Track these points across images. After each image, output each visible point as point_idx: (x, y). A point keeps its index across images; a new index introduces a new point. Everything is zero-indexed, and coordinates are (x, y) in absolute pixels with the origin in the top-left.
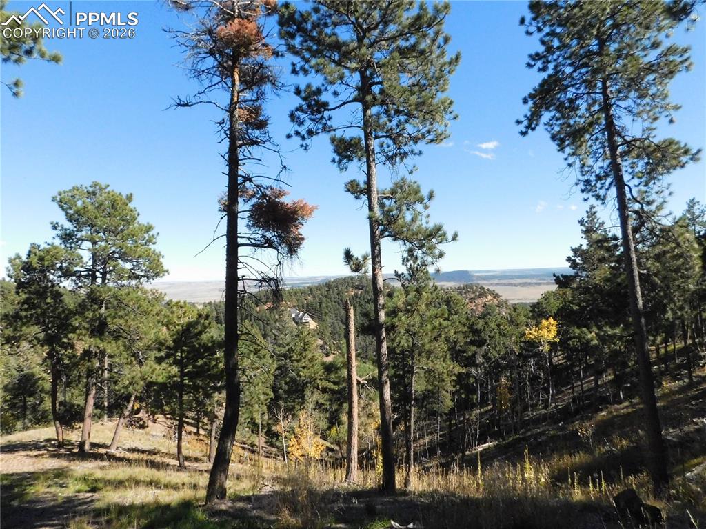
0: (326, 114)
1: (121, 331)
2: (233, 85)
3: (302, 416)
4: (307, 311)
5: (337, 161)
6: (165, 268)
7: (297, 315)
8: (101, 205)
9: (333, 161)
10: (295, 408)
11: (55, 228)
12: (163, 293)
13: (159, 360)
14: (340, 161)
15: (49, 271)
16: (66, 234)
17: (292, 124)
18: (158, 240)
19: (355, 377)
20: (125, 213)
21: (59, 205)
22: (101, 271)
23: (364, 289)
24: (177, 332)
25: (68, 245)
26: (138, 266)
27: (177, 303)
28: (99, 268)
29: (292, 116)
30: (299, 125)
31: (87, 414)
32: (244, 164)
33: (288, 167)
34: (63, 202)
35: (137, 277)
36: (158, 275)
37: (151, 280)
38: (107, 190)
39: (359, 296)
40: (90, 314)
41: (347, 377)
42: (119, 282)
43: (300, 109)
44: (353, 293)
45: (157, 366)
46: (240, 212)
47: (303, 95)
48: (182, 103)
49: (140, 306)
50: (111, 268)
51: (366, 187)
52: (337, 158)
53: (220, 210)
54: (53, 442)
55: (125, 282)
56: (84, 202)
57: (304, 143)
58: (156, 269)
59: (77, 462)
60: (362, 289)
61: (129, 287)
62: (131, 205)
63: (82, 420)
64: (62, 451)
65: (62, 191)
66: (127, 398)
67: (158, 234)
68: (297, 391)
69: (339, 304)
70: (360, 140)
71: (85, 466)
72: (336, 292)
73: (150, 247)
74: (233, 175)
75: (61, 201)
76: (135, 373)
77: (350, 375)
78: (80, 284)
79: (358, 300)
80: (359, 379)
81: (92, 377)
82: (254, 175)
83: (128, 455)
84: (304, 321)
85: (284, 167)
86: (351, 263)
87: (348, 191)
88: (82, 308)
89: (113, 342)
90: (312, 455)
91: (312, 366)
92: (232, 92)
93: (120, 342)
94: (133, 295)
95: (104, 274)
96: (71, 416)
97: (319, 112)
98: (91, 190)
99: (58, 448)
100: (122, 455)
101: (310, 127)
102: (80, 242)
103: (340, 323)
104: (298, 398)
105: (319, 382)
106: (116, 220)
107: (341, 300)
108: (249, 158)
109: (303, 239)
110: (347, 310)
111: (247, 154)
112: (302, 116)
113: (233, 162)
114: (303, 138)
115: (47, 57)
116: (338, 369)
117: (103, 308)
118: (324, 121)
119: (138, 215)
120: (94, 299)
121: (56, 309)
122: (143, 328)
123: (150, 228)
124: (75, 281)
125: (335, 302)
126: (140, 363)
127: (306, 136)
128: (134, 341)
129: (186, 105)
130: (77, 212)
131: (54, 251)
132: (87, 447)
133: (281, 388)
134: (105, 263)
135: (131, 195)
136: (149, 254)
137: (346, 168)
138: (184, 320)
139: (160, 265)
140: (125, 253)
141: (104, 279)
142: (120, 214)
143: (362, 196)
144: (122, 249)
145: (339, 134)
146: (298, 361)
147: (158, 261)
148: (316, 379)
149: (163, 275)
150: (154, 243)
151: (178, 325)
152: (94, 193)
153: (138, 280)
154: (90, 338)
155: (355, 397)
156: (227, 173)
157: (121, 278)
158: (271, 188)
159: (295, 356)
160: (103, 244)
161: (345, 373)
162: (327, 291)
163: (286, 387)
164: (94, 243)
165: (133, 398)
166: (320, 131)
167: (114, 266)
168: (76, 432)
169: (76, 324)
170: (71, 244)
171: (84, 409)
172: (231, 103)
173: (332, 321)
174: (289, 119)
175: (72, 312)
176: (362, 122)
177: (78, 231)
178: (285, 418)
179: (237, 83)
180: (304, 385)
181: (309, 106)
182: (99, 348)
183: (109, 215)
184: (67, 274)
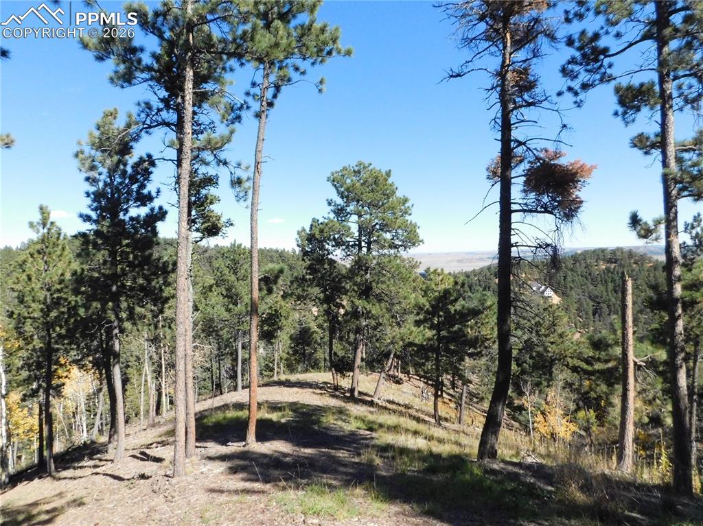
0: (606, 61)
1: (383, 295)
2: (505, 48)
3: (551, 393)
4: (549, 284)
5: (620, 113)
6: (421, 238)
7: (539, 288)
8: (366, 181)
9: (616, 114)
10: (541, 384)
11: (330, 204)
12: (419, 262)
13: (418, 323)
14: (625, 113)
15: (326, 242)
16: (338, 210)
17: (564, 79)
18: (413, 211)
19: (631, 358)
20: (385, 187)
21: (333, 184)
22: (366, 241)
23: (618, 262)
24: (435, 298)
25: (340, 219)
26: (396, 236)
27: (435, 271)
28: (365, 238)
29: (564, 71)
30: (572, 80)
31: (356, 365)
32: (517, 128)
33: (569, 126)
34: (336, 181)
35: (396, 247)
36: (414, 245)
37: (408, 249)
38: (370, 168)
39: (612, 270)
40: (358, 279)
41: (620, 356)
42: (381, 251)
43: (573, 61)
44: (604, 267)
45: (414, 329)
46: (514, 178)
47: (577, 44)
48: (454, 74)
49: (400, 273)
50: (375, 238)
51: (659, 139)
52: (620, 110)
53: (488, 178)
54: (329, 385)
55: (386, 251)
56: (352, 181)
57: (578, 99)
58: (412, 239)
59: (351, 404)
60: (615, 263)
61: (389, 256)
62: (390, 181)
63: (352, 370)
64: (338, 393)
65: (334, 171)
66: (387, 356)
67: (413, 205)
68: (544, 367)
69: (587, 279)
70: (653, 84)
71: (358, 408)
72: (584, 265)
73: (406, 218)
74: (506, 140)
75: (334, 181)
76: (395, 333)
77: (625, 354)
78: (349, 253)
79: (610, 274)
80: (636, 360)
81: (360, 334)
82: (529, 138)
83: (389, 406)
84: (546, 295)
85: (564, 126)
86: (639, 228)
87: (635, 146)
88: (352, 272)
89: (377, 304)
90: (562, 435)
91: (562, 342)
92: (504, 55)
93: (383, 305)
94: (393, 263)
95: (369, 243)
96: (342, 366)
97: (596, 60)
98: (356, 169)
99: (335, 390)
100: (384, 405)
101: (585, 80)
102: (349, 216)
103: (588, 300)
104: (545, 374)
105: (569, 360)
106: (379, 195)
107: (590, 274)
108: (523, 121)
109: (581, 202)
110: (624, 282)
111: (520, 117)
112: (576, 68)
113: (506, 127)
114: (576, 94)
115: (342, 51)
116: (608, 346)
117: (369, 274)
118: (603, 70)
119: (397, 189)
120: (360, 265)
121: (332, 273)
122: (402, 293)
123: (406, 200)
124: (344, 250)
125: (582, 276)
126: (399, 324)
127: (579, 91)
128: (393, 304)
129: (458, 75)
130: (348, 190)
131: (331, 224)
132: (356, 394)
133: (525, 362)
134: (370, 234)
135: (390, 171)
136: (407, 225)
137: (633, 121)
138: (442, 287)
139: (416, 235)
140: (386, 225)
141: (369, 249)
142: (381, 189)
143: (653, 150)
144: (384, 221)
145: (624, 82)
146: (546, 336)
147: (415, 232)
148: (566, 356)
149: (419, 245)
150: (410, 214)
151: (436, 291)
152: (359, 172)
153: (396, 250)
154: (359, 300)
155: (631, 380)
156: (500, 138)
157: (383, 247)
158: (546, 151)
159: (543, 330)
160: (368, 216)
161: (618, 351)
162: (573, 264)
163: (531, 362)
164: (360, 216)
165: (392, 356)
166: (597, 82)
167: (378, 237)
168: (346, 379)
169: (348, 287)
170: (341, 218)
171: (354, 361)
172: (503, 66)
173: (579, 297)
174: (561, 75)
175: (344, 277)
176: (656, 63)
177: (346, 206)
178: (531, 393)
179: (509, 44)
180: (552, 361)
181: (584, 56)
182: (366, 309)
183: (372, 191)
184: (338, 244)
